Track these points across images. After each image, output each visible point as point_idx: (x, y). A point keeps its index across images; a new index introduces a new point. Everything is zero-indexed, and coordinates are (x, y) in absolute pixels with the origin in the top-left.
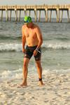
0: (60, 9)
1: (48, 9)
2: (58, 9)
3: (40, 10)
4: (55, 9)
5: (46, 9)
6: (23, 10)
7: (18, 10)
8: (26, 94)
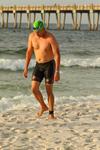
0: (77, 11)
1: (61, 12)
2: (74, 11)
3: (50, 12)
4: (71, 12)
5: (58, 12)
6: (25, 12)
7: (17, 12)
8: (29, 133)
